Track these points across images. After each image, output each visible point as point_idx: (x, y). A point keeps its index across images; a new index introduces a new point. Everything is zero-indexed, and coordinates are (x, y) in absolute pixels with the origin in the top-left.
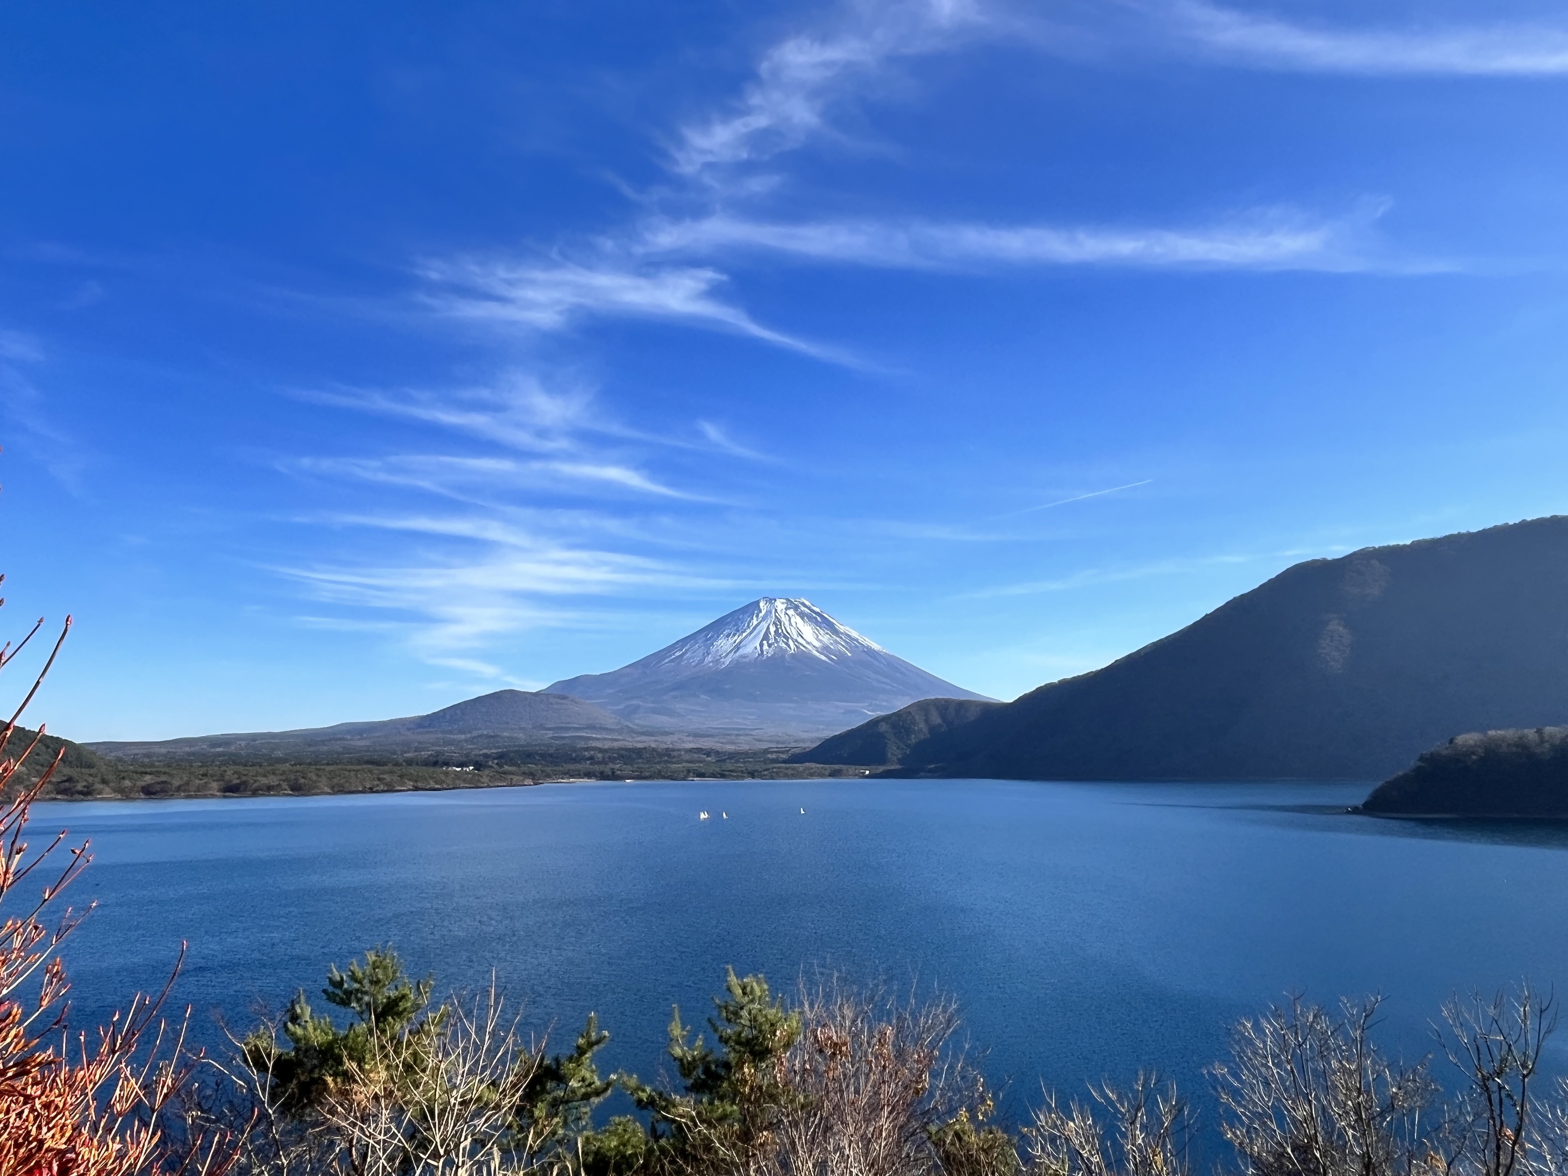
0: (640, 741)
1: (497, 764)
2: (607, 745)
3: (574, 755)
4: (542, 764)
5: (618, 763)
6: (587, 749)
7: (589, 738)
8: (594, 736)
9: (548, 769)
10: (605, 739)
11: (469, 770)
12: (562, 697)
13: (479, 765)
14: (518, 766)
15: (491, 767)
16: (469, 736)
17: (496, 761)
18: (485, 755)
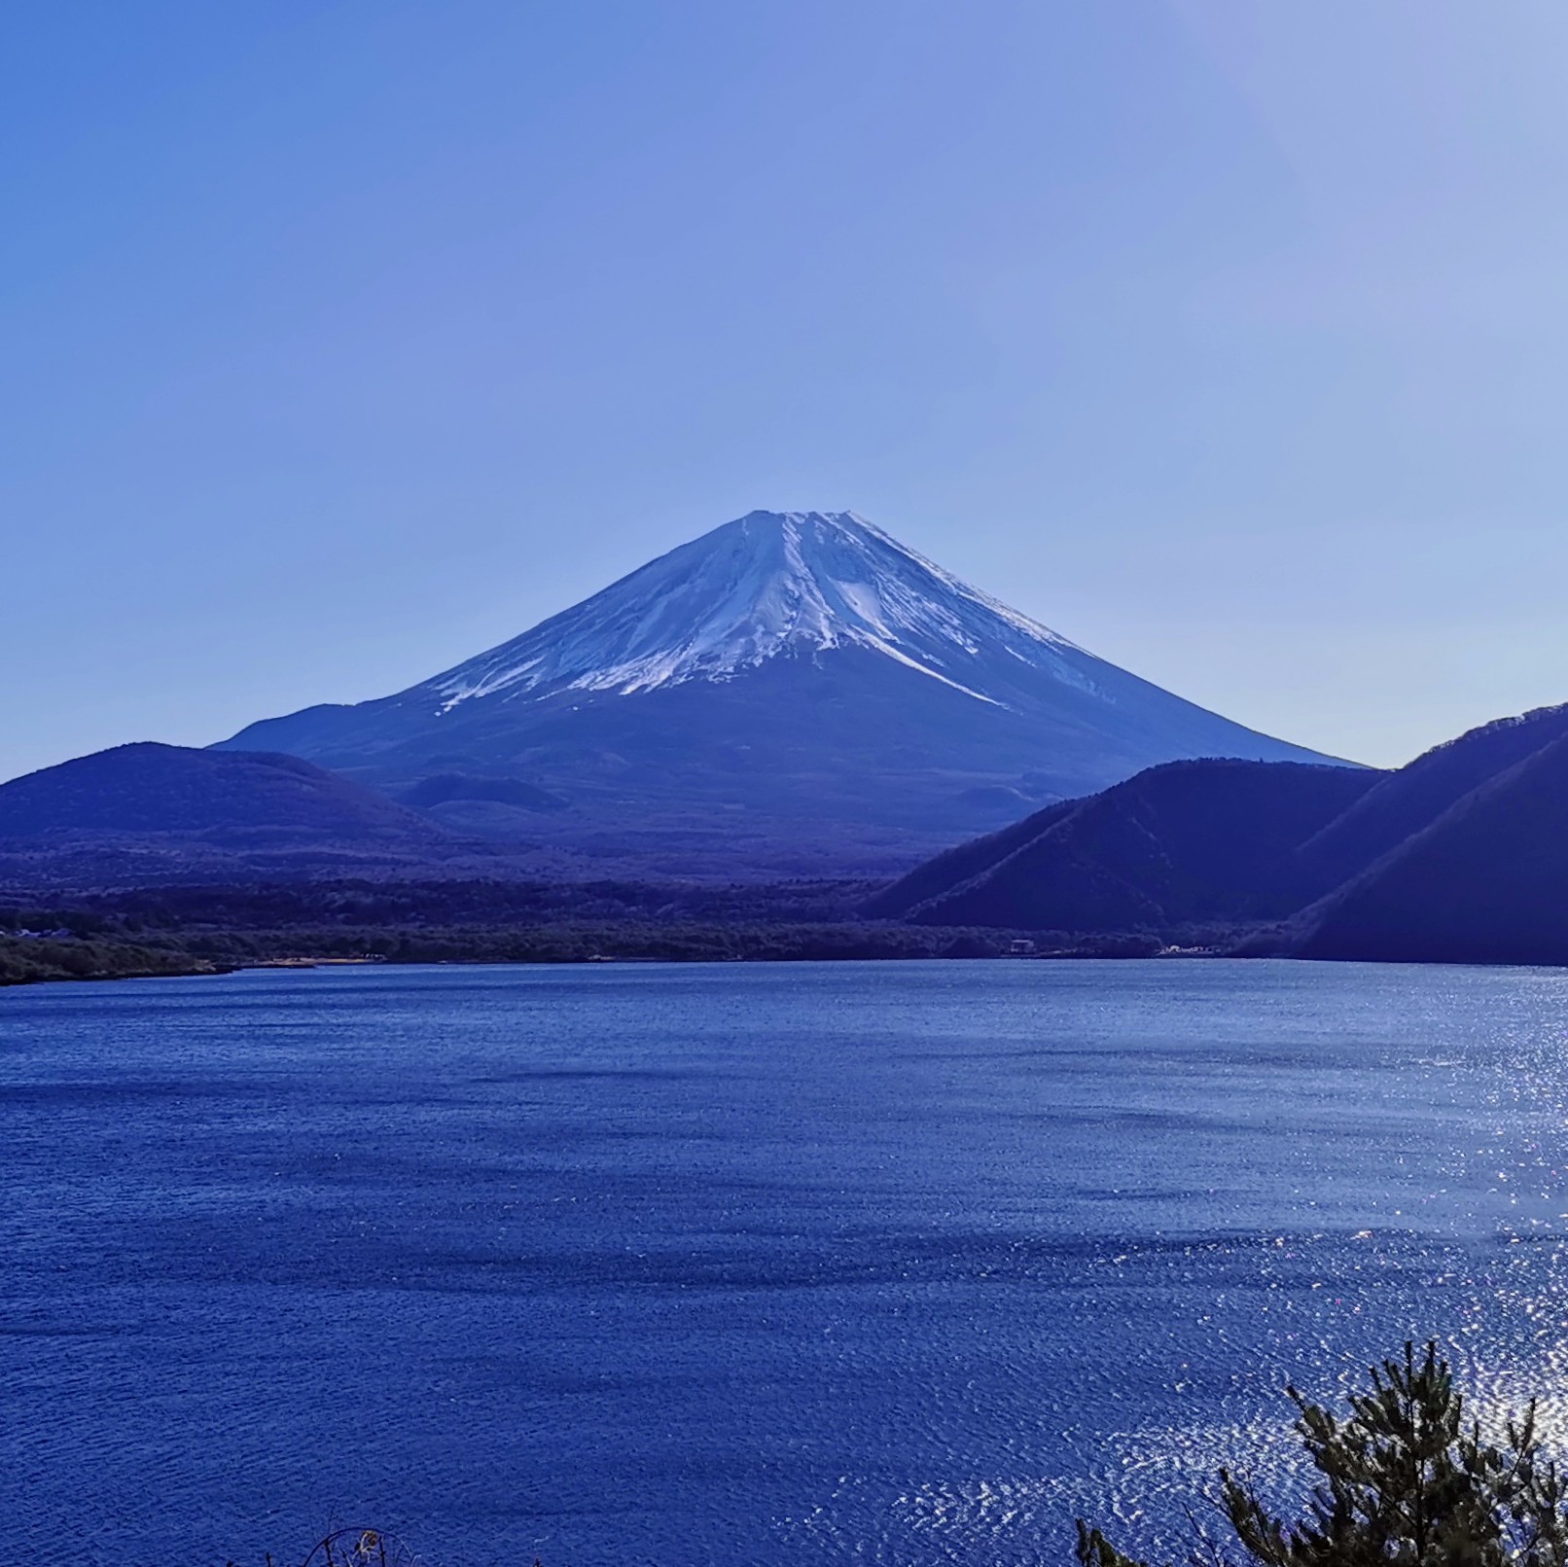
0: (463, 867)
1: (126, 922)
2: (381, 876)
3: (306, 901)
4: (230, 923)
5: (414, 920)
6: (339, 885)
7: (337, 860)
8: (350, 853)
9: (247, 936)
10: (376, 861)
11: (59, 939)
12: (272, 759)
13: (81, 927)
14: (176, 927)
15: (112, 930)
16: (52, 853)
17: (122, 916)
18: (93, 899)
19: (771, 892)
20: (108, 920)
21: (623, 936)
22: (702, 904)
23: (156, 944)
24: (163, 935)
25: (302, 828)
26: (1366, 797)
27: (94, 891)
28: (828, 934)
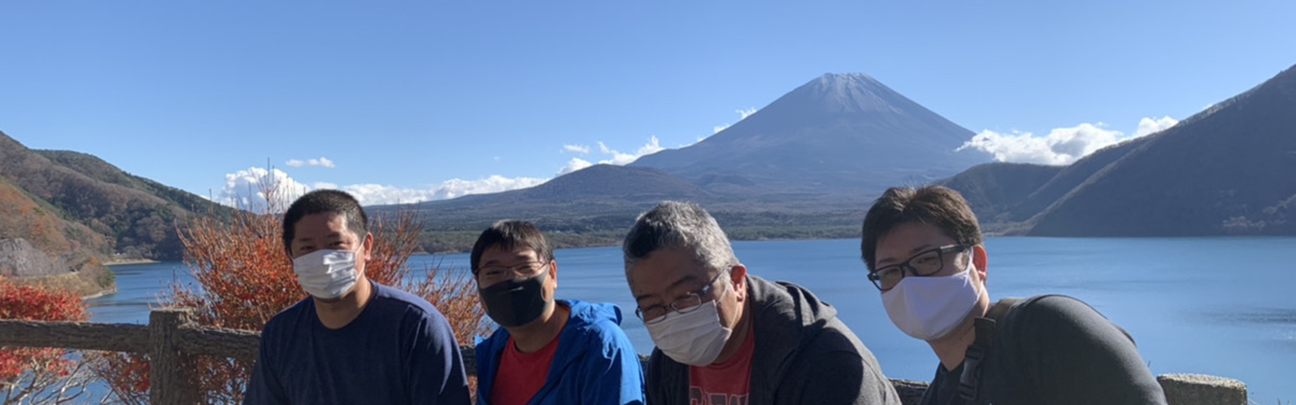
1: (594, 228)
11: (571, 233)
12: (648, 169)
13: (578, 229)
14: (612, 229)
15: (589, 231)
16: (570, 204)
17: (592, 226)
18: (583, 220)
19: (829, 215)
20: (587, 227)
21: (772, 232)
22: (803, 219)
23: (604, 236)
24: (607, 232)
25: (659, 194)
26: (1057, 176)
27: (584, 217)
28: (848, 230)
